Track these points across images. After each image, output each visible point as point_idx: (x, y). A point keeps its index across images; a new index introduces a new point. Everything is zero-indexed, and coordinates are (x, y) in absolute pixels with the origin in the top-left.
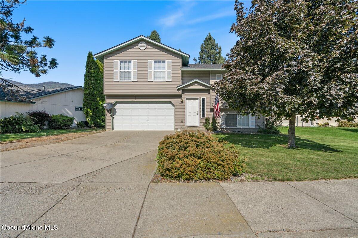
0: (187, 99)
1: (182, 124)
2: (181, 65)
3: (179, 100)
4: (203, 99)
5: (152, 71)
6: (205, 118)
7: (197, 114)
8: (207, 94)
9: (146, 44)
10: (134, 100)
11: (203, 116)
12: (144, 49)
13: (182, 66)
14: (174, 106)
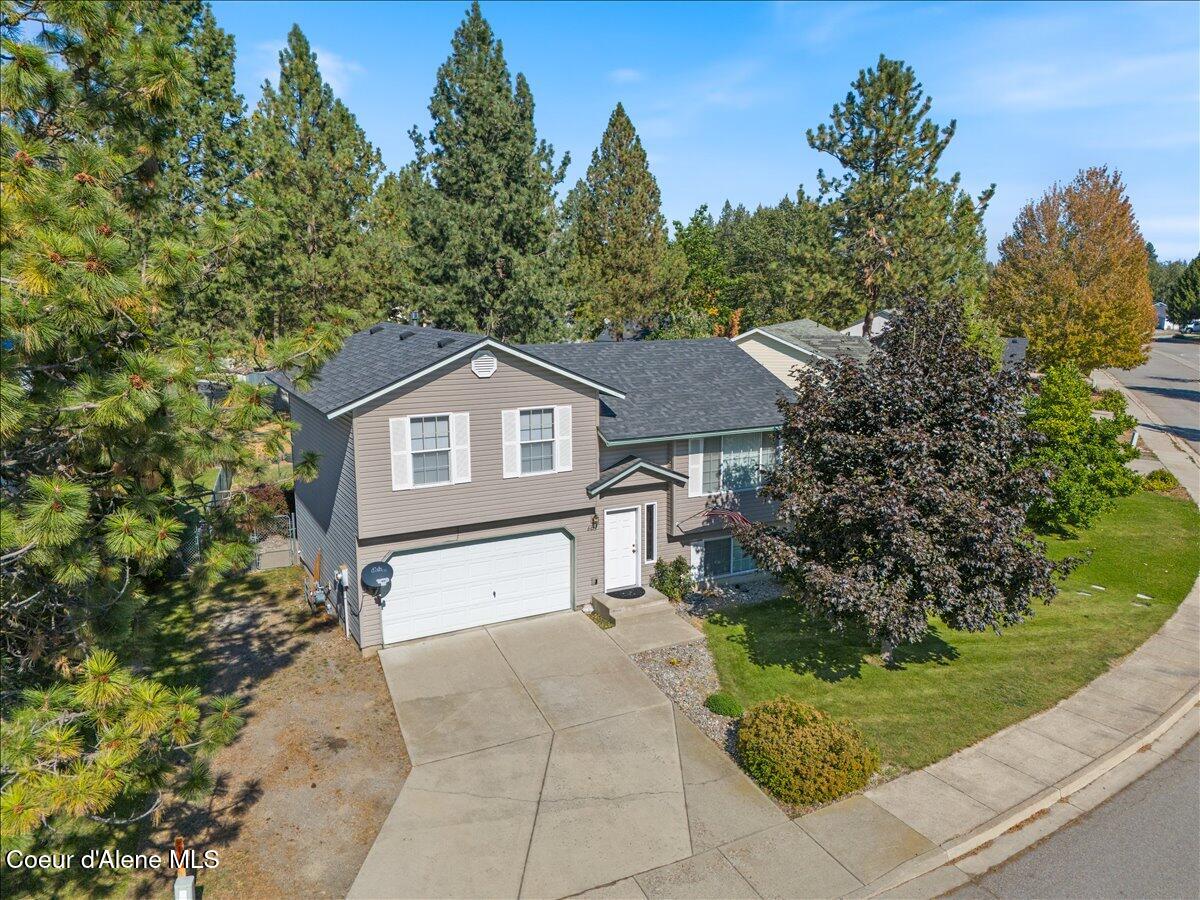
0: (608, 513)
1: (595, 590)
2: (598, 414)
3: (588, 518)
4: (650, 509)
5: (515, 446)
6: (655, 561)
7: (634, 551)
8: (662, 494)
9: (495, 360)
10: (453, 538)
11: (650, 556)
12: (489, 375)
13: (601, 415)
14: (571, 537)
